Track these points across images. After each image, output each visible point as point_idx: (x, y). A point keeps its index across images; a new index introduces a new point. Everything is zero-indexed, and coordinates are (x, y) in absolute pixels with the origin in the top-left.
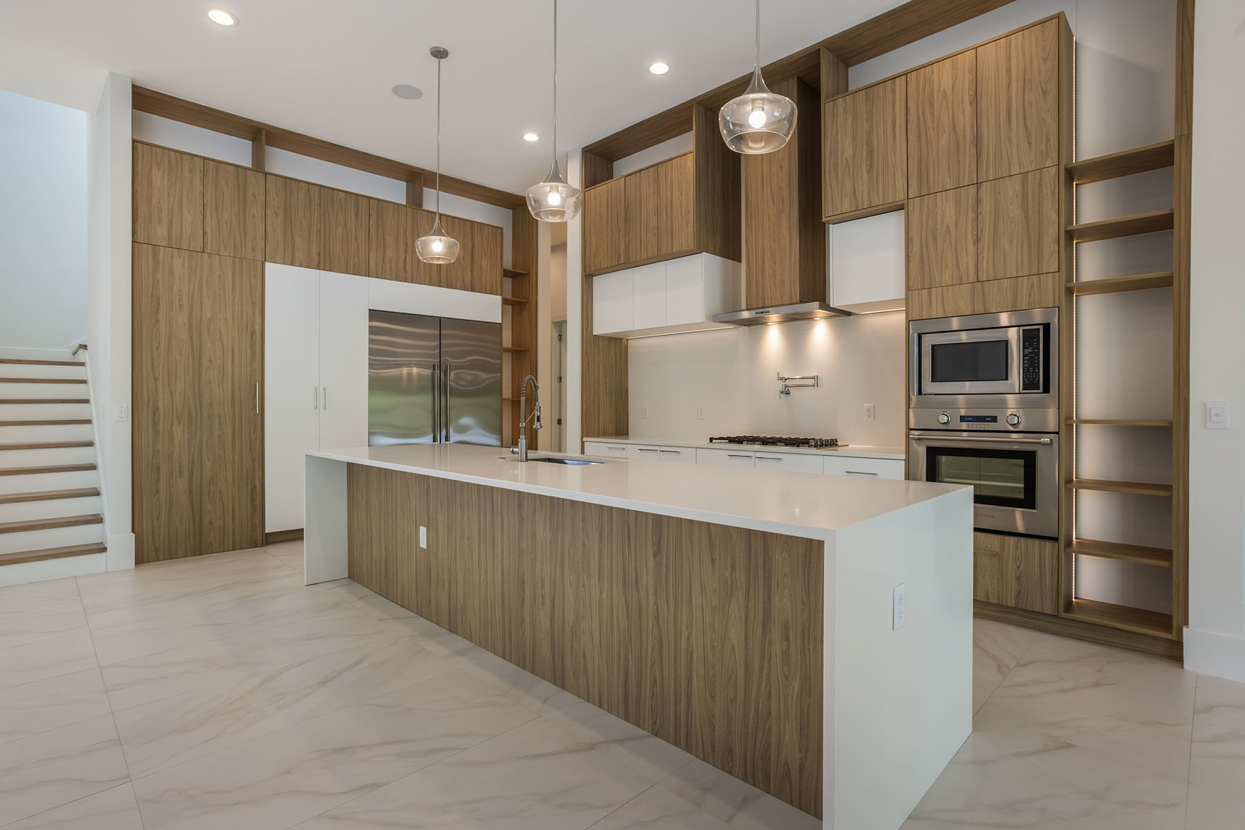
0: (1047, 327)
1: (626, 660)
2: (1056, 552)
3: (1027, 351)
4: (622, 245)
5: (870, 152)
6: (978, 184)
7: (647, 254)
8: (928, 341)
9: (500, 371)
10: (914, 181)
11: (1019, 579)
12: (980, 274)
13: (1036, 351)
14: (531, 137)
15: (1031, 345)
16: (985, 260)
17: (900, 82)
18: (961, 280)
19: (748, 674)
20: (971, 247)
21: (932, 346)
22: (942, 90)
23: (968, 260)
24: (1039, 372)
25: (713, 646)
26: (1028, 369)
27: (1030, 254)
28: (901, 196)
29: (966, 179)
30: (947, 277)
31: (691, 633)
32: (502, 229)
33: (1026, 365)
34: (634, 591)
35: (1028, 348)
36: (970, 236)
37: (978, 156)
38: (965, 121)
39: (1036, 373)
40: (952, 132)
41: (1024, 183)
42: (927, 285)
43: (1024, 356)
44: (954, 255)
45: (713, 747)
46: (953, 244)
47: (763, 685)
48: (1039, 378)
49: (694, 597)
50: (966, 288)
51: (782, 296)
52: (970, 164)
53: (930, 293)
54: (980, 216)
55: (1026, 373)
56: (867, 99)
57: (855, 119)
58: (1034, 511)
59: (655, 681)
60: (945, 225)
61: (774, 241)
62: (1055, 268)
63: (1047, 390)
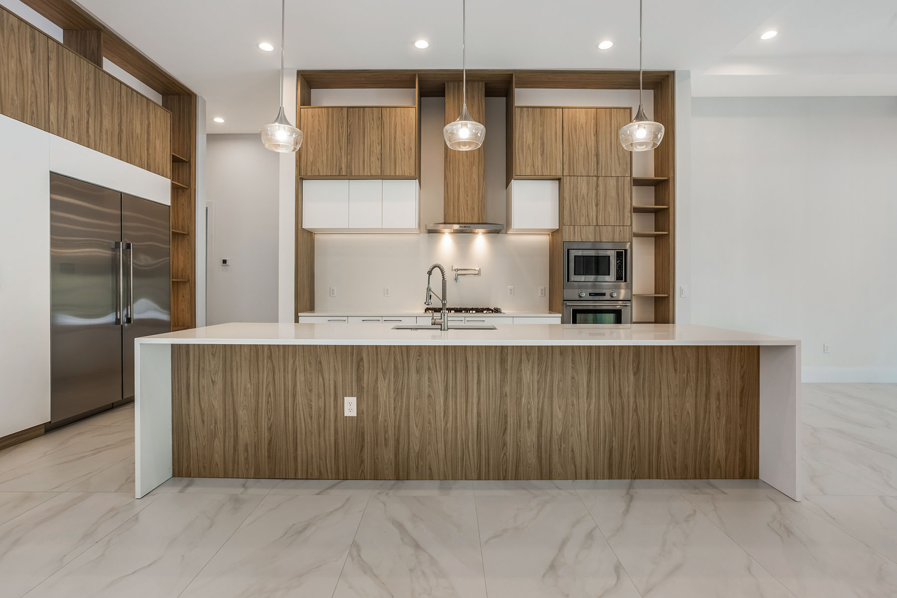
0: (626, 251)
1: (611, 441)
3: (618, 262)
4: (344, 160)
5: (543, 144)
6: (598, 177)
7: (371, 172)
8: (573, 253)
10: (566, 167)
12: (598, 222)
13: (621, 262)
14: (266, 47)
15: (619, 260)
16: (600, 215)
17: (559, 111)
18: (589, 223)
19: (697, 423)
20: (594, 207)
21: (575, 256)
22: (581, 123)
23: (593, 214)
24: (623, 272)
25: (675, 415)
26: (618, 271)
27: (620, 216)
28: (559, 174)
29: (592, 173)
30: (583, 222)
31: (660, 413)
32: (170, 113)
33: (617, 269)
34: (618, 399)
36: (593, 202)
37: (598, 163)
38: (592, 143)
39: (621, 272)
40: (585, 147)
41: (617, 181)
42: (573, 224)
43: (617, 264)
44: (586, 210)
45: (675, 469)
46: (586, 205)
47: (706, 426)
48: (622, 274)
49: (662, 391)
50: (591, 228)
51: (472, 217)
52: (594, 166)
53: (574, 228)
54: (598, 193)
56: (541, 114)
57: (534, 123)
59: (634, 447)
60: (582, 195)
61: (467, 181)
62: (629, 224)
63: (626, 281)
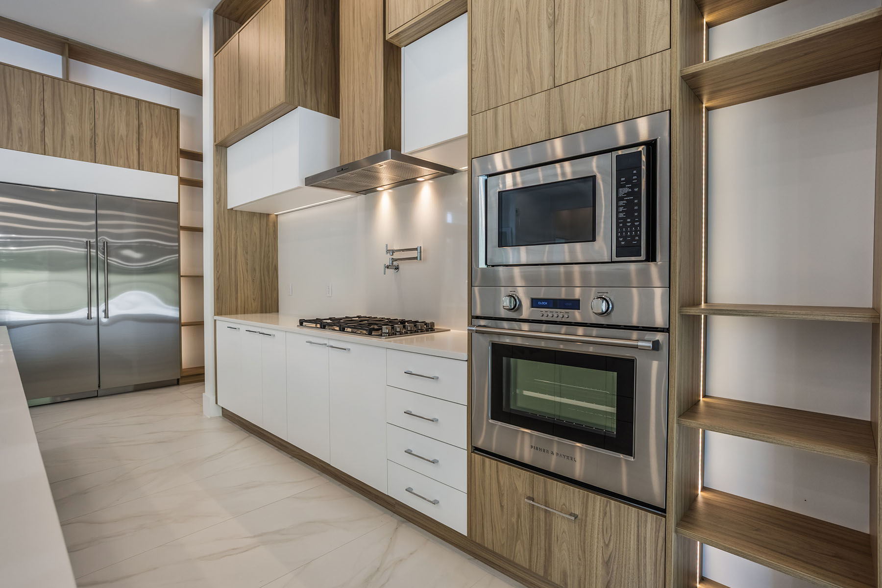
0: (651, 146)
2: (662, 534)
3: (623, 192)
8: (497, 187)
9: (178, 252)
11: (607, 563)
12: (557, 76)
13: (636, 190)
15: (629, 181)
16: (564, 50)
18: (533, 87)
20: (546, 33)
21: (501, 193)
23: (542, 55)
24: (640, 225)
26: (625, 222)
30: (517, 87)
32: (178, 110)
33: (621, 215)
35: (623, 186)
36: (544, 17)
39: (636, 227)
42: (493, 104)
43: (620, 199)
44: (525, 53)
46: (524, 36)
48: (640, 236)
50: (539, 99)
53: (496, 115)
55: (621, 228)
58: (632, 459)
60: (514, 9)
62: (664, 43)
63: (651, 257)
